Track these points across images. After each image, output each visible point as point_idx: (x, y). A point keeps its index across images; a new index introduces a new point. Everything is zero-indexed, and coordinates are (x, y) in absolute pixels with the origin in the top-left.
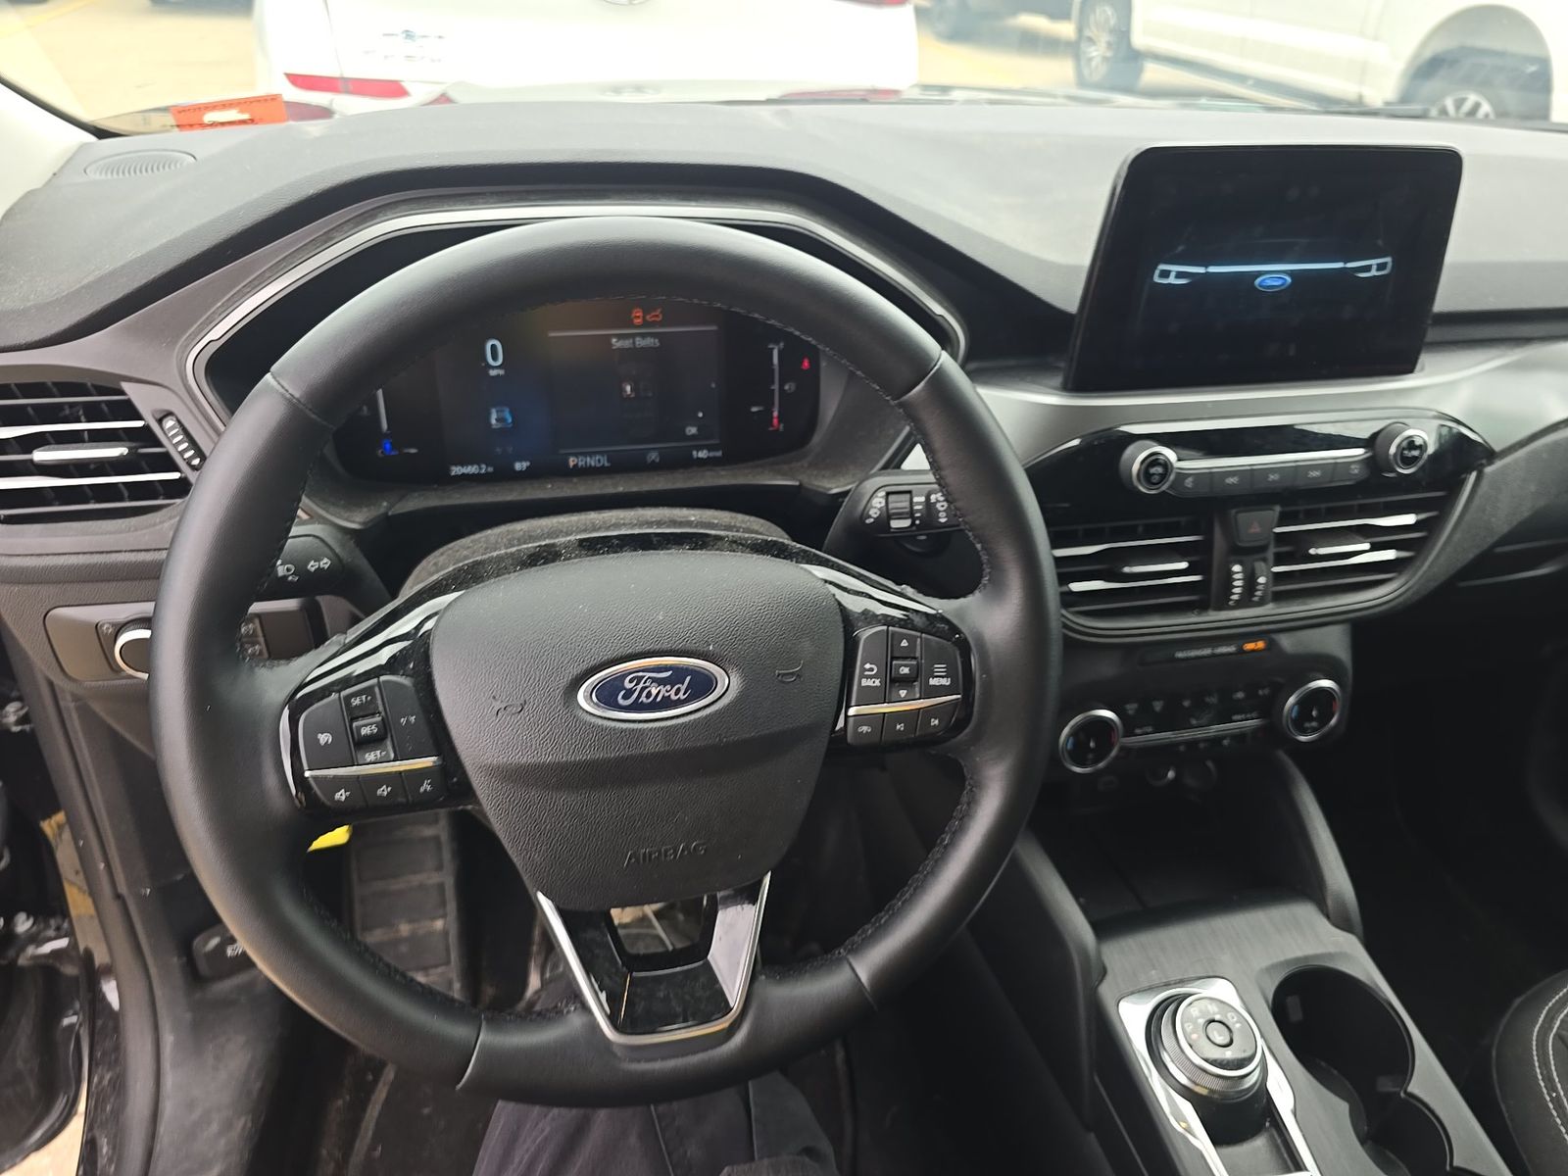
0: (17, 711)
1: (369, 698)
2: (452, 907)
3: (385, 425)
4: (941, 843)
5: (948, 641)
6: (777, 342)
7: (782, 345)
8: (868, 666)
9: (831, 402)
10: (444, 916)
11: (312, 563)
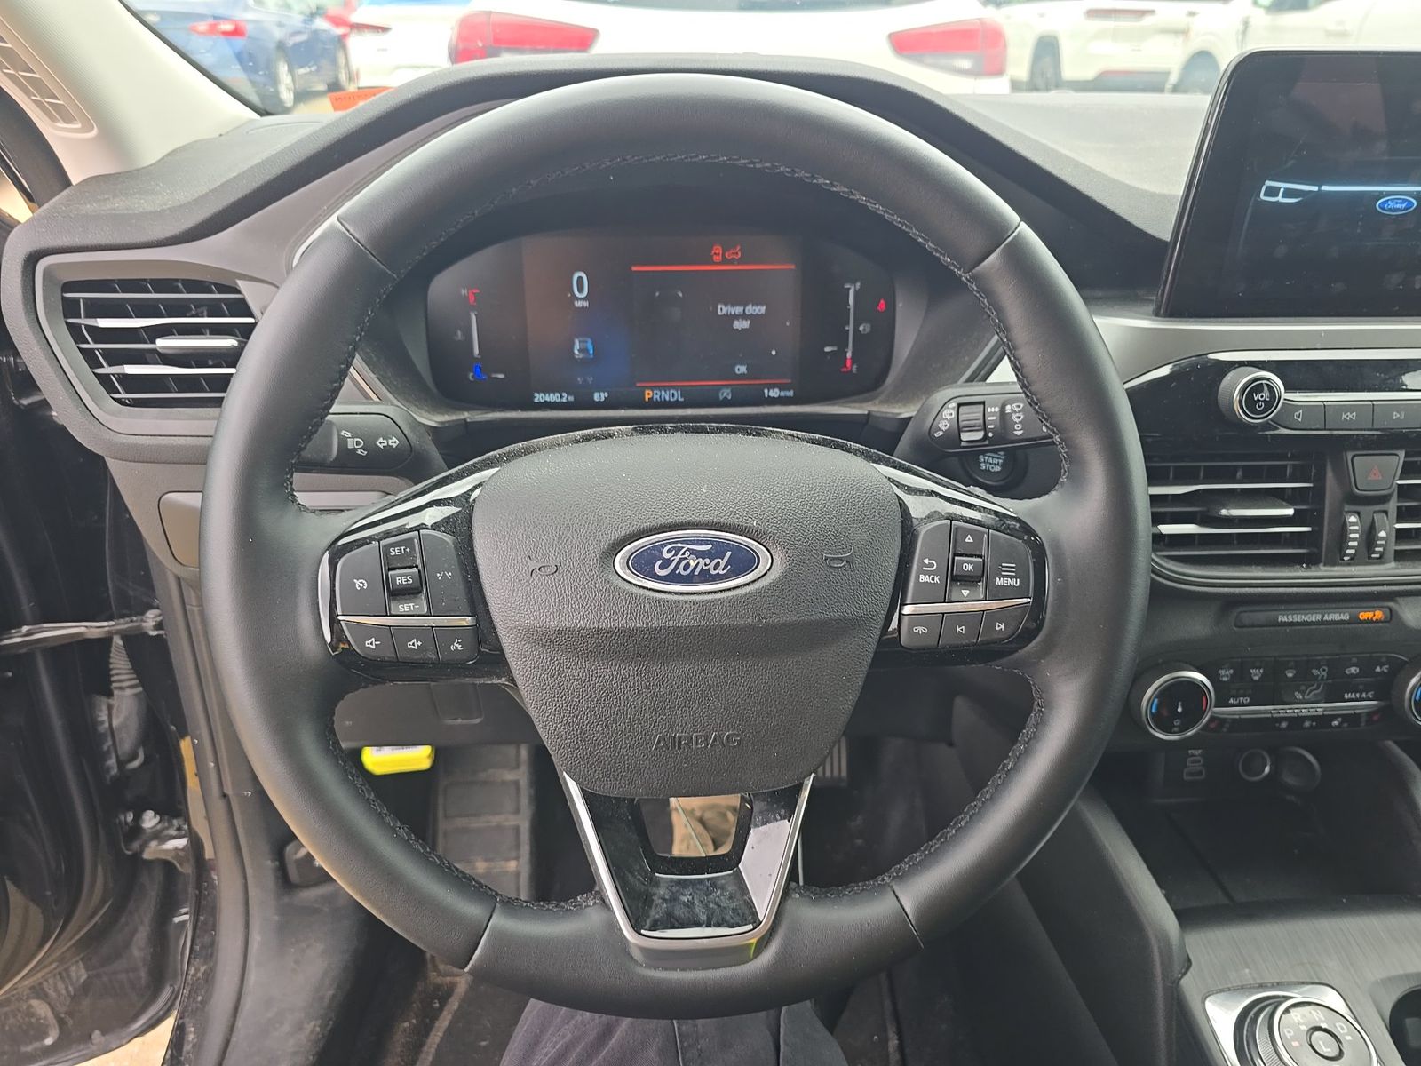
0: (156, 617)
1: (408, 550)
2: (525, 849)
3: (476, 351)
4: (1003, 769)
5: (1020, 539)
6: (854, 283)
7: (858, 285)
8: (926, 561)
9: (906, 342)
10: (517, 858)
11: (381, 440)
